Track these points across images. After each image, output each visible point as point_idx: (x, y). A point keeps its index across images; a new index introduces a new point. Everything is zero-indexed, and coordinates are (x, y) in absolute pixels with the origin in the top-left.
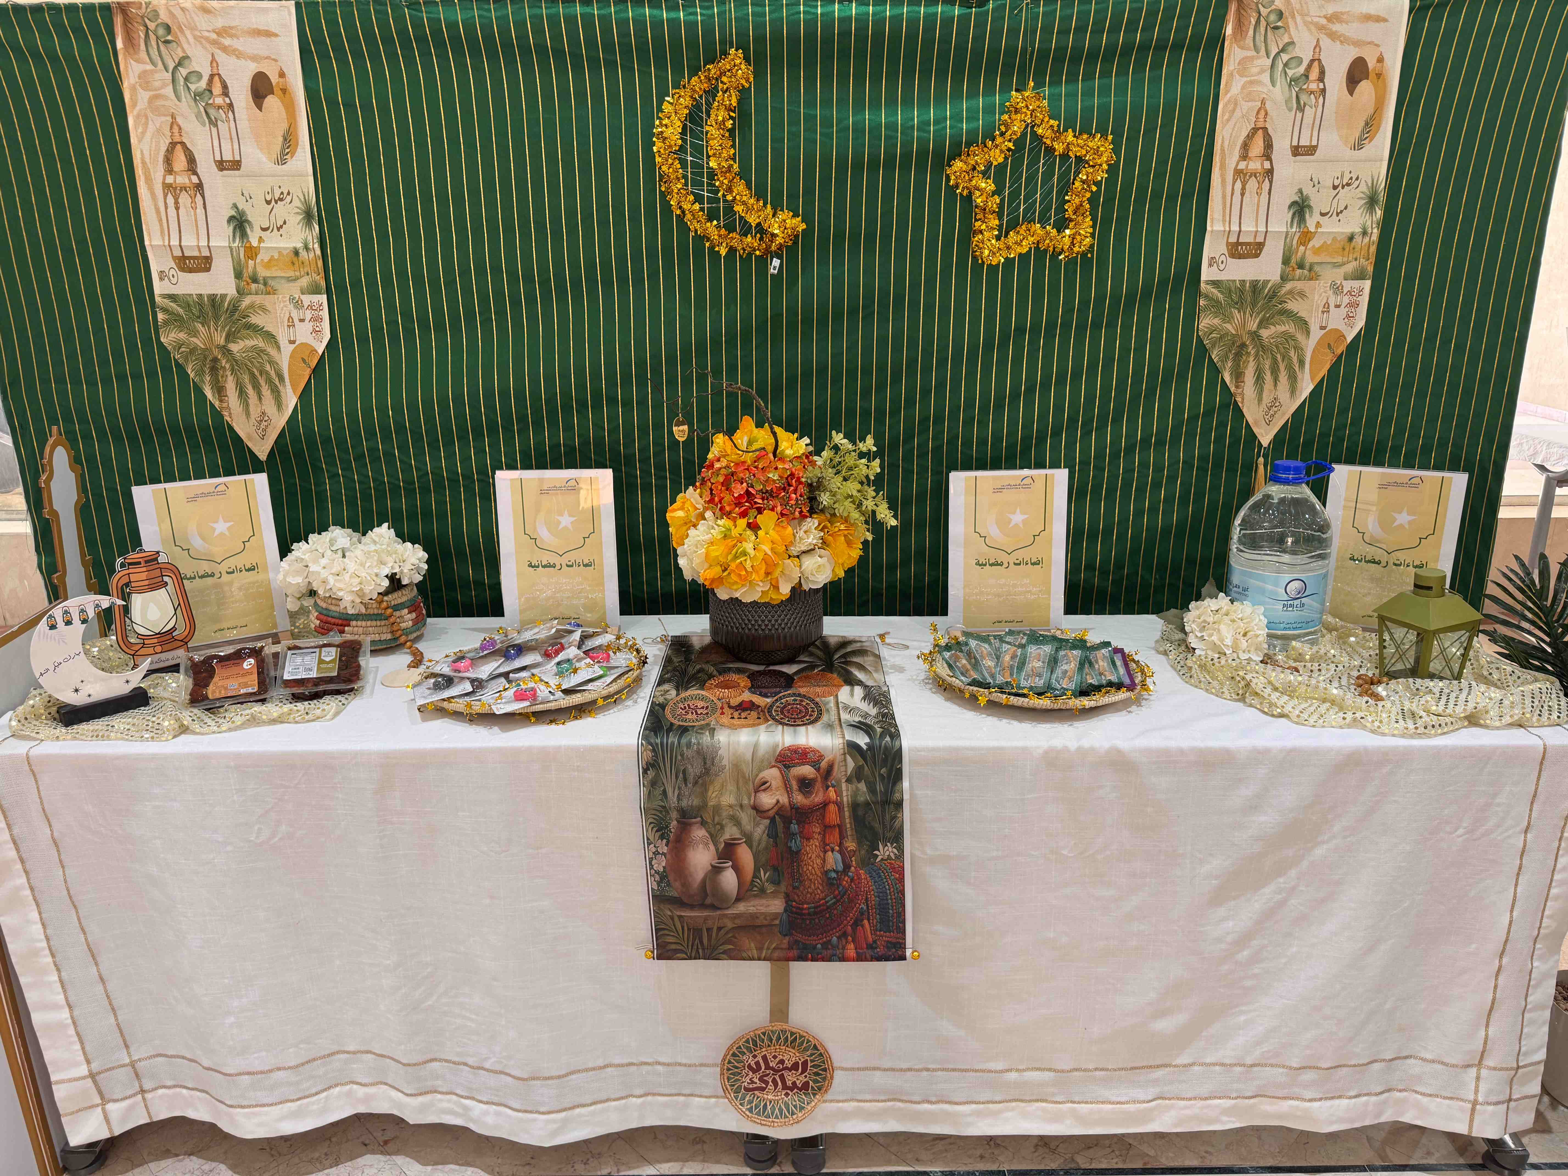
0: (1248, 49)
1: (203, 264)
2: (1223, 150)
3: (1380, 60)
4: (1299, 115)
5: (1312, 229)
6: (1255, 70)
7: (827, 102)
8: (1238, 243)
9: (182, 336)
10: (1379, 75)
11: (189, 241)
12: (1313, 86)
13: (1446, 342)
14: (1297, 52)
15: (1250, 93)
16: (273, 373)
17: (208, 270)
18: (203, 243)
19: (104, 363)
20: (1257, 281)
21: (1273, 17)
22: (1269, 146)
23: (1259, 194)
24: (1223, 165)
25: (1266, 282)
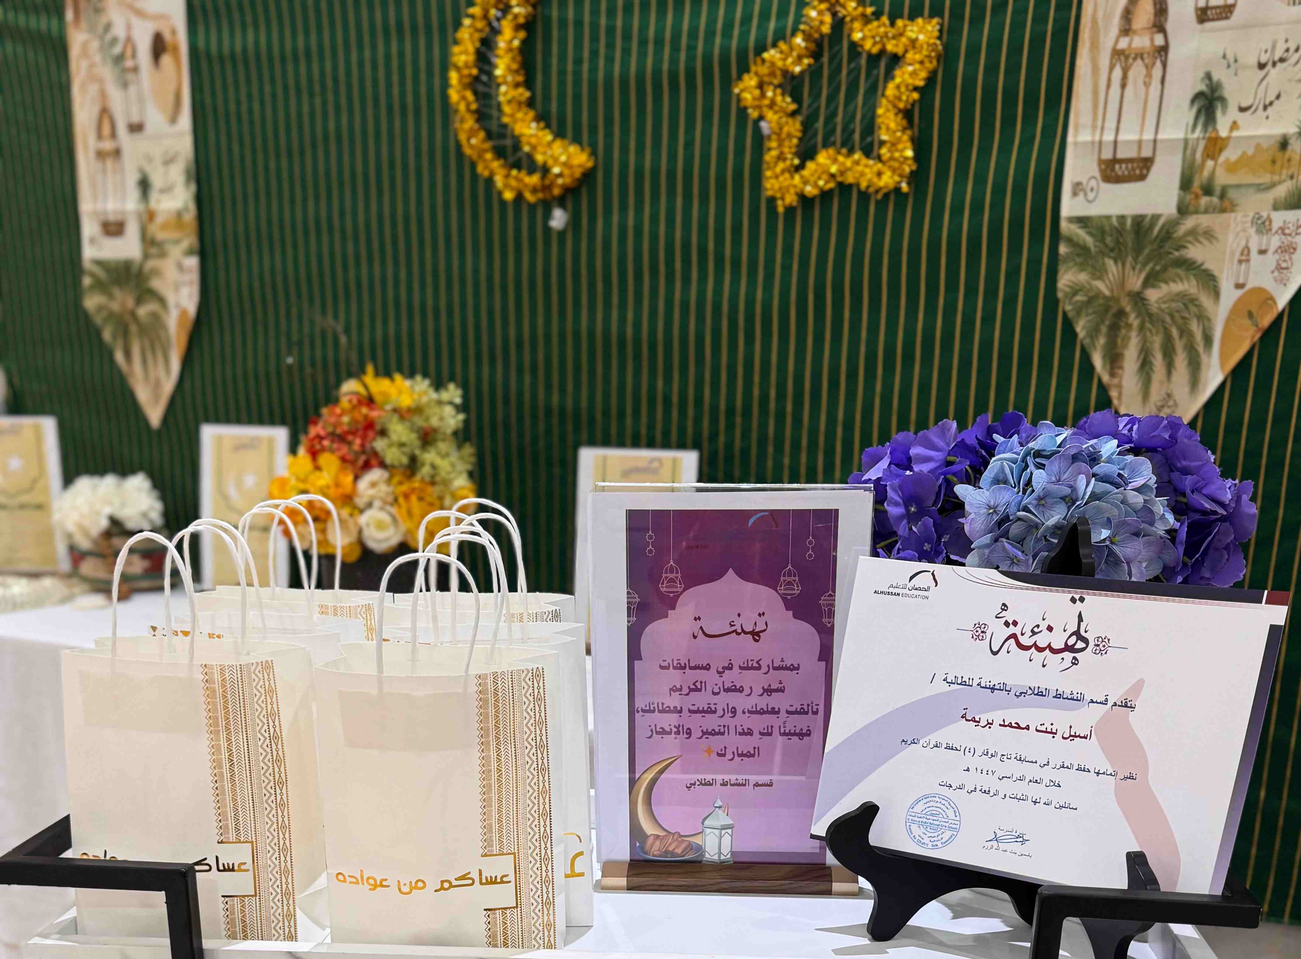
2: (1095, 22)
8: (1114, 161)
20: (1144, 217)
22: (1161, 10)
23: (1147, 85)
24: (1095, 46)
25: (1156, 218)
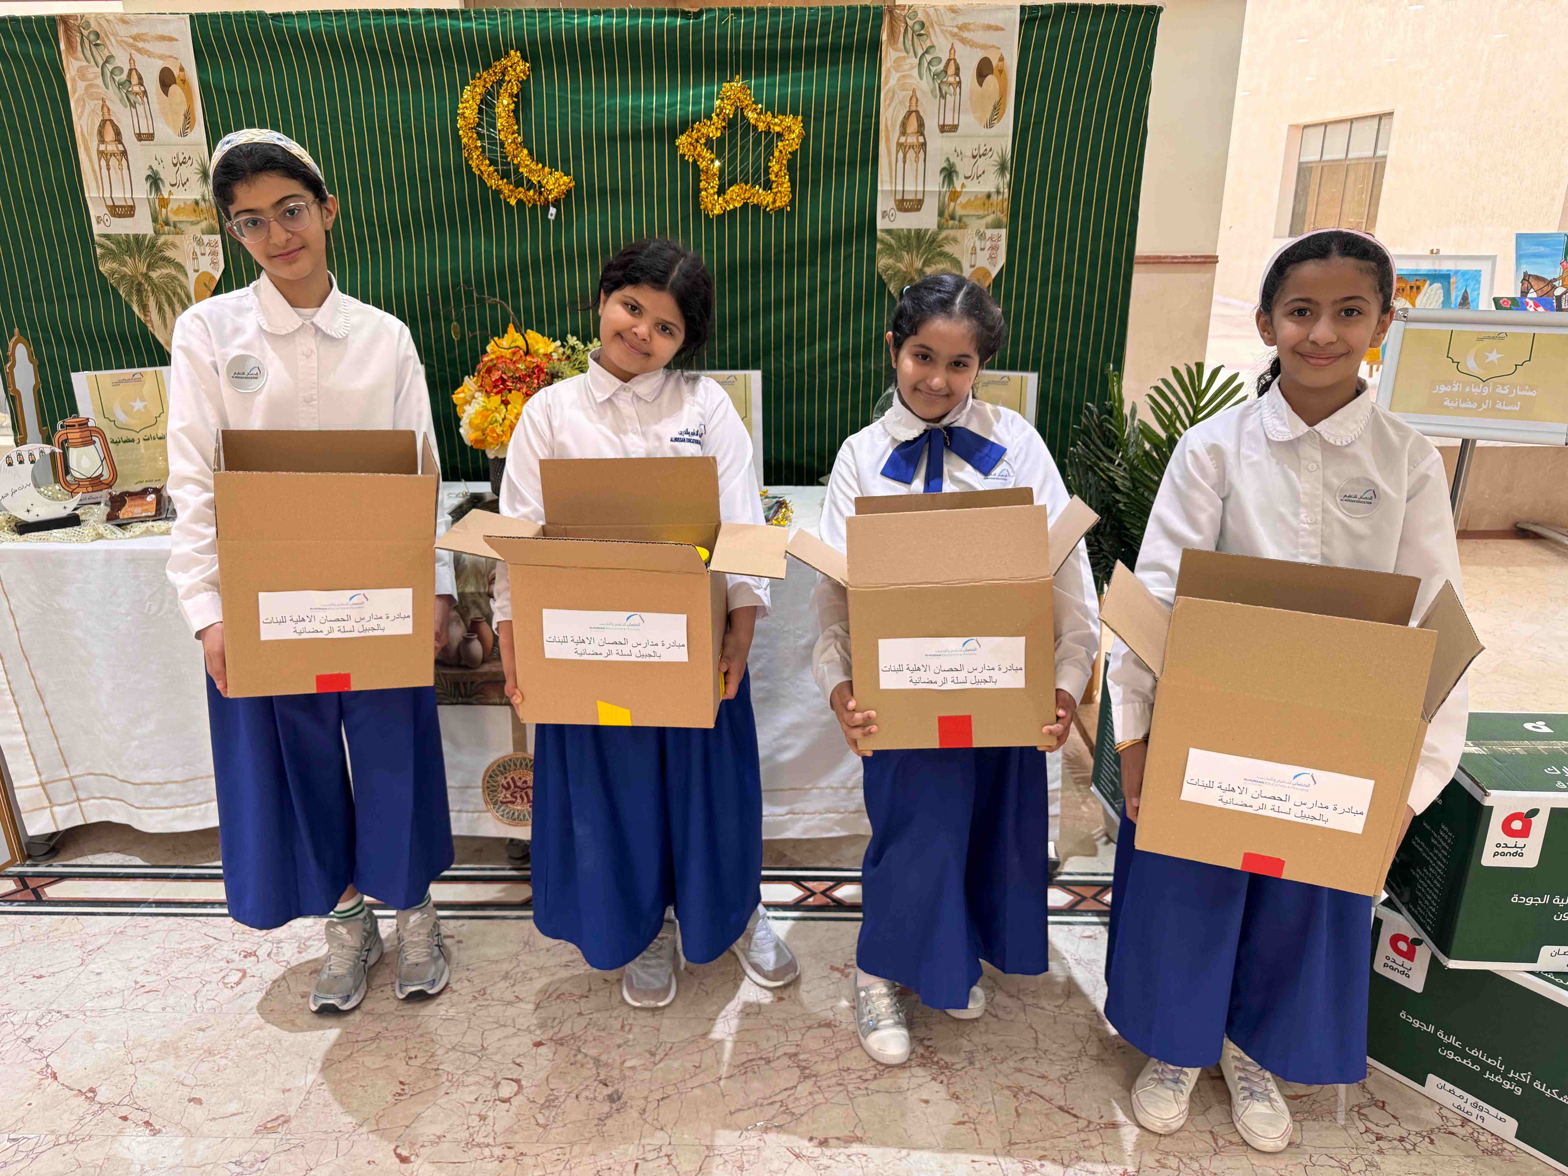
0: (900, 51)
1: (129, 211)
2: (887, 127)
3: (1001, 59)
4: (942, 101)
5: (958, 189)
6: (907, 67)
7: (587, 90)
8: (903, 200)
9: (115, 265)
10: (1001, 71)
11: (118, 194)
12: (951, 79)
13: (1069, 277)
14: (937, 53)
15: (903, 84)
16: (183, 294)
17: (133, 216)
18: (128, 195)
19: (58, 286)
20: (920, 230)
21: (917, 27)
22: (921, 124)
23: (917, 162)
24: (888, 139)
25: (927, 231)
